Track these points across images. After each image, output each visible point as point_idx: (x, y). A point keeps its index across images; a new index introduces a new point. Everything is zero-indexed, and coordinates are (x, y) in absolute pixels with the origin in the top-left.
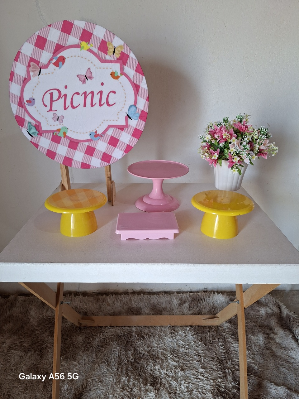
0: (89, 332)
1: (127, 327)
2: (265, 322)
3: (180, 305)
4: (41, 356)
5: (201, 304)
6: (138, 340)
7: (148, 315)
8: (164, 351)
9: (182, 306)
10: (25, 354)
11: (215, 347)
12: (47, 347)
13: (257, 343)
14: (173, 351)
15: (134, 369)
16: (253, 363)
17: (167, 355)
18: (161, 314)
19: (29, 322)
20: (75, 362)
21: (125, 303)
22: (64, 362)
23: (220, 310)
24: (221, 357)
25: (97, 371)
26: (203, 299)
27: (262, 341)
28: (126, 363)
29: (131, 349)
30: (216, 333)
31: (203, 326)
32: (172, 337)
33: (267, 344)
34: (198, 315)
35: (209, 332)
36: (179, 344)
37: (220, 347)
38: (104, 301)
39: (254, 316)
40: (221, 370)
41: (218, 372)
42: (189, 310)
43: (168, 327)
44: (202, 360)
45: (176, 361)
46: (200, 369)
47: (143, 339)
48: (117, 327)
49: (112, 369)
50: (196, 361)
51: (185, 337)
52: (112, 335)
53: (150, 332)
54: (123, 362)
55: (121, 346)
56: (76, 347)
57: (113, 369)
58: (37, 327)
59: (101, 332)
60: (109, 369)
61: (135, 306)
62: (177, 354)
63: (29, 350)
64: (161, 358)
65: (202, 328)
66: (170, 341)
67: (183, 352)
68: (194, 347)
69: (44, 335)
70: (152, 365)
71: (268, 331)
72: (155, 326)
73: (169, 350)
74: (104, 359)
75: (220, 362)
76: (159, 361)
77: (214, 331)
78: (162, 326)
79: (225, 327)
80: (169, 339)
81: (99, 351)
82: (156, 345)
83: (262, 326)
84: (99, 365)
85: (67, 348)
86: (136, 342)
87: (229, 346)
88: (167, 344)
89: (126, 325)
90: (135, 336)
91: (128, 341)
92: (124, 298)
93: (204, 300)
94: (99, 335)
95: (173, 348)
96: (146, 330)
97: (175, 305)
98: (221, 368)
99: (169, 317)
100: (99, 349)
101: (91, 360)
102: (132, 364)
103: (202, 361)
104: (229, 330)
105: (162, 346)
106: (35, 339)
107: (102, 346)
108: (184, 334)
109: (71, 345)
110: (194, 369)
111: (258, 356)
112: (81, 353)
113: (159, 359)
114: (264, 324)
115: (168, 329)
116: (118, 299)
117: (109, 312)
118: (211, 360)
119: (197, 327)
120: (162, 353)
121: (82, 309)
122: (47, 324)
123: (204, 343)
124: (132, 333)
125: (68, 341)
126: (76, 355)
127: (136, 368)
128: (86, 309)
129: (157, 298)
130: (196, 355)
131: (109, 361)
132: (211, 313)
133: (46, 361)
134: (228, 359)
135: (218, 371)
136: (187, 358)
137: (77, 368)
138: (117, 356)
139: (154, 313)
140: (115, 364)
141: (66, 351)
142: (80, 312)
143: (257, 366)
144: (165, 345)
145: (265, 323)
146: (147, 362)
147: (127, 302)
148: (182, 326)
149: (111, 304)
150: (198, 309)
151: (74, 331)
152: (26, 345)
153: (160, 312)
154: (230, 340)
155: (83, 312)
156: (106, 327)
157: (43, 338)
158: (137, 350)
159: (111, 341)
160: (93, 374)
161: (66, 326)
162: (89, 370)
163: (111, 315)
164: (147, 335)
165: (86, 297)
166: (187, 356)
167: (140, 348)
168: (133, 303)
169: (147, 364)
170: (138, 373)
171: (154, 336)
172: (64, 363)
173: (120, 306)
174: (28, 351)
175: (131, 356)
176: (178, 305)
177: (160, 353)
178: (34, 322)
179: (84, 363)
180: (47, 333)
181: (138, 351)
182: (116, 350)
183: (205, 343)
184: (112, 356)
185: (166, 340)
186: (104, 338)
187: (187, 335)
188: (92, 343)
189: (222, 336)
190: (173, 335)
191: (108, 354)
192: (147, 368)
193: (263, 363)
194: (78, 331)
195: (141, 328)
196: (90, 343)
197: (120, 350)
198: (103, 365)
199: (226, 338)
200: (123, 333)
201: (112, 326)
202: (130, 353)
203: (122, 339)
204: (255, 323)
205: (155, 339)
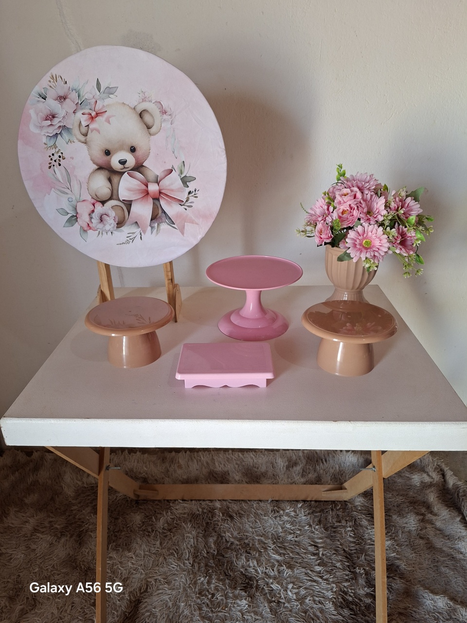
0: (150, 508)
1: (207, 502)
2: (419, 495)
3: (288, 467)
4: (80, 544)
5: (320, 468)
6: (224, 520)
7: (239, 483)
8: (262, 538)
9: (291, 469)
10: (58, 540)
11: (341, 534)
12: (89, 530)
13: (405, 529)
14: (276, 539)
15: (216, 565)
16: (398, 559)
17: (266, 545)
18: (258, 483)
19: (62, 493)
20: (130, 554)
21: (205, 464)
22: (115, 552)
23: (350, 476)
24: (349, 549)
25: (162, 567)
26: (324, 460)
27: (413, 526)
28: (205, 555)
29: (213, 534)
30: (343, 513)
31: (322, 501)
32: (276, 517)
33: (421, 530)
34: (316, 484)
35: (332, 510)
36: (286, 529)
37: (347, 534)
38: (172, 462)
39: (403, 487)
40: (348, 569)
41: (344, 572)
42: (303, 476)
43: (269, 501)
44: (321, 553)
45: (280, 554)
46: (317, 567)
47: (231, 520)
48: (192, 500)
49: (184, 564)
50: (312, 555)
51: (295, 518)
52: (184, 514)
53: (241, 510)
54: (201, 554)
55: (198, 531)
56: (131, 531)
57: (186, 565)
58: (73, 499)
59: (168, 509)
60: (180, 564)
61: (220, 469)
62: (282, 543)
64: (258, 548)
65: (322, 504)
66: (271, 524)
67: (291, 540)
68: (308, 533)
69: (84, 511)
70: (245, 560)
71: (423, 510)
72: (249, 500)
73: (270, 537)
74: (173, 549)
75: (348, 556)
76: (255, 553)
77: (340, 509)
78: (260, 501)
79: (357, 504)
80: (270, 520)
82: (251, 529)
83: (415, 503)
84: (165, 558)
85: (118, 532)
86: (221, 525)
87: (361, 531)
88: (267, 528)
89: (206, 499)
90: (219, 516)
91: (208, 523)
92: (204, 457)
93: (326, 461)
94: (164, 513)
95: (277, 534)
96: (236, 507)
97: (280, 469)
98: (348, 566)
99: (271, 486)
100: (165, 535)
101: (153, 550)
102: (214, 558)
103: (321, 556)
104: (362, 508)
105: (260, 530)
106: (71, 517)
107: (170, 530)
108: (293, 514)
110: (307, 566)
111: (406, 548)
112: (139, 540)
113: (254, 550)
114: (418, 499)
115: (268, 505)
116: (195, 457)
117: (180, 478)
118: (334, 554)
119: (313, 502)
120: (260, 541)
121: (140, 473)
122: (88, 496)
123: (324, 528)
124: (215, 511)
125: (120, 521)
126: (131, 543)
127: (221, 564)
128: (147, 474)
129: (254, 457)
130: (312, 545)
131: (180, 553)
132: (336, 482)
133: (87, 551)
134: (359, 552)
135: (344, 570)
136: (297, 550)
137: (133, 561)
138: (191, 545)
139: (247, 480)
140: (188, 558)
141: (116, 536)
142: (137, 478)
143: (404, 564)
144: (264, 529)
145: (420, 498)
146: (236, 555)
147: (207, 463)
148: (291, 501)
149: (183, 466)
150: (316, 475)
151: (128, 506)
152: (58, 527)
153: (257, 479)
154: (365, 523)
155: (142, 477)
156: (175, 500)
157: (83, 516)
158: (222, 537)
159: (184, 522)
160: (157, 571)
161: (116, 499)
162: (151, 566)
163: (183, 483)
164: (236, 515)
165: (146, 455)
166: (298, 546)
167: (227, 533)
168: (217, 464)
169: (237, 558)
170: (224, 571)
171: (248, 515)
172: (113, 554)
173: (197, 470)
174: (61, 535)
175: (213, 546)
176: (285, 468)
177: (257, 541)
178: (69, 492)
179: (143, 554)
180: (88, 509)
181: (224, 538)
182: (190, 537)
183: (326, 527)
184: (185, 544)
185: (266, 522)
186: (172, 517)
187: (298, 515)
188: (156, 524)
189: (352, 517)
190: (277, 514)
191: (178, 542)
192: (237, 563)
193: (415, 559)
194: (133, 506)
195: (228, 503)
196: (152, 525)
197: (197, 537)
198: (171, 559)
199: (358, 520)
200: (200, 510)
201: (185, 499)
202: (211, 540)
203: (199, 519)
204: (404, 498)
205: (249, 520)
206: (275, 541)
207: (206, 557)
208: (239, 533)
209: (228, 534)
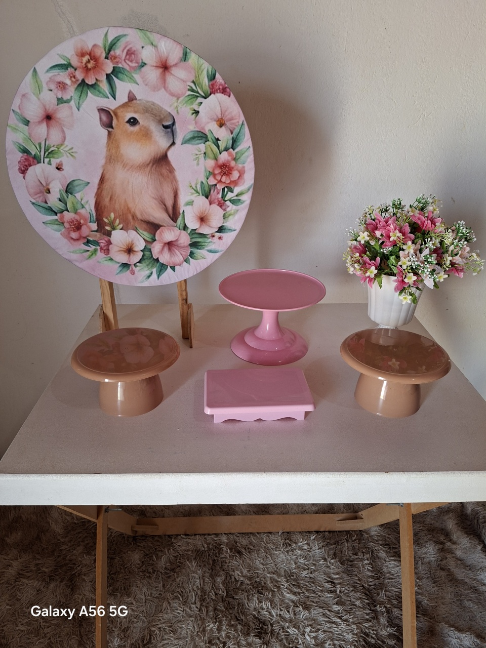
0: (151, 545)
1: (213, 536)
2: (437, 522)
4: (72, 590)
6: (232, 557)
7: (246, 513)
8: (275, 576)
10: (46, 586)
11: (358, 568)
12: (82, 573)
13: (425, 559)
14: (289, 576)
15: (226, 609)
16: (421, 594)
17: (279, 583)
18: (267, 513)
19: (48, 530)
20: (129, 599)
22: (113, 598)
24: (368, 585)
25: (166, 614)
27: (433, 556)
28: (214, 598)
29: (221, 573)
30: (359, 544)
31: (336, 531)
32: (288, 552)
33: (441, 561)
34: (329, 512)
35: (348, 541)
36: (299, 564)
37: (365, 568)
40: (368, 607)
41: (365, 611)
43: (280, 534)
44: (338, 590)
45: (295, 594)
46: (335, 606)
47: (240, 556)
48: (195, 535)
49: (190, 608)
50: (329, 593)
51: (309, 551)
52: (188, 550)
53: (250, 544)
54: (208, 596)
55: (204, 569)
56: (130, 572)
57: (192, 610)
58: (62, 537)
59: (170, 545)
60: (186, 609)
62: (296, 580)
63: (51, 578)
64: (270, 587)
65: (336, 534)
66: (284, 559)
67: (306, 577)
68: (324, 568)
69: (75, 552)
70: (257, 602)
71: (442, 538)
72: (258, 533)
73: (283, 574)
74: (177, 592)
75: (367, 593)
76: (267, 593)
77: (355, 540)
79: (373, 533)
80: (282, 555)
81: (169, 577)
82: (262, 566)
83: (433, 530)
84: (169, 602)
85: (115, 574)
86: (229, 562)
87: (380, 564)
88: (280, 564)
89: (211, 533)
90: (226, 552)
91: (214, 560)
94: (166, 550)
95: (290, 570)
96: (244, 541)
98: (368, 604)
99: (281, 517)
100: (168, 575)
101: (155, 594)
102: (223, 600)
103: (338, 593)
104: (380, 538)
105: (271, 567)
106: (60, 558)
107: (173, 569)
108: (306, 547)
109: (121, 569)
110: (325, 606)
111: (427, 581)
112: (139, 582)
113: (267, 590)
114: (435, 526)
115: (279, 538)
117: (182, 510)
118: (353, 591)
119: (327, 533)
120: (272, 580)
121: (137, 506)
122: (79, 533)
123: (340, 561)
124: (222, 546)
125: (116, 561)
126: (130, 586)
127: (231, 606)
130: (328, 582)
132: (350, 509)
133: (81, 597)
134: (379, 587)
135: (364, 608)
136: (313, 587)
137: (133, 608)
138: (197, 587)
139: (255, 510)
140: (195, 601)
141: (113, 579)
142: (133, 511)
143: (426, 599)
144: (276, 565)
145: (437, 525)
146: (248, 596)
148: (303, 532)
151: (124, 543)
152: (46, 570)
154: (382, 554)
155: (139, 510)
156: (177, 535)
157: (74, 557)
158: (231, 576)
159: (188, 560)
160: (161, 618)
161: (111, 536)
162: (153, 612)
164: (245, 550)
166: (313, 583)
169: (248, 599)
170: (234, 615)
171: (258, 550)
174: (50, 580)
175: (221, 587)
177: (269, 579)
178: (57, 529)
179: (144, 599)
180: (80, 549)
181: (233, 577)
182: (195, 577)
183: (342, 561)
184: (190, 586)
185: (277, 557)
186: (175, 555)
187: (311, 549)
188: (156, 564)
189: (368, 548)
190: (289, 548)
191: (183, 583)
192: (248, 606)
193: (437, 593)
194: (131, 544)
195: (235, 537)
196: (152, 565)
197: (203, 577)
198: (176, 603)
199: (375, 551)
200: (206, 546)
201: (188, 533)
202: (218, 580)
203: (204, 556)
204: (422, 525)
205: (259, 556)
206: (289, 578)
207: (215, 600)
208: (249, 571)
209: (237, 572)
